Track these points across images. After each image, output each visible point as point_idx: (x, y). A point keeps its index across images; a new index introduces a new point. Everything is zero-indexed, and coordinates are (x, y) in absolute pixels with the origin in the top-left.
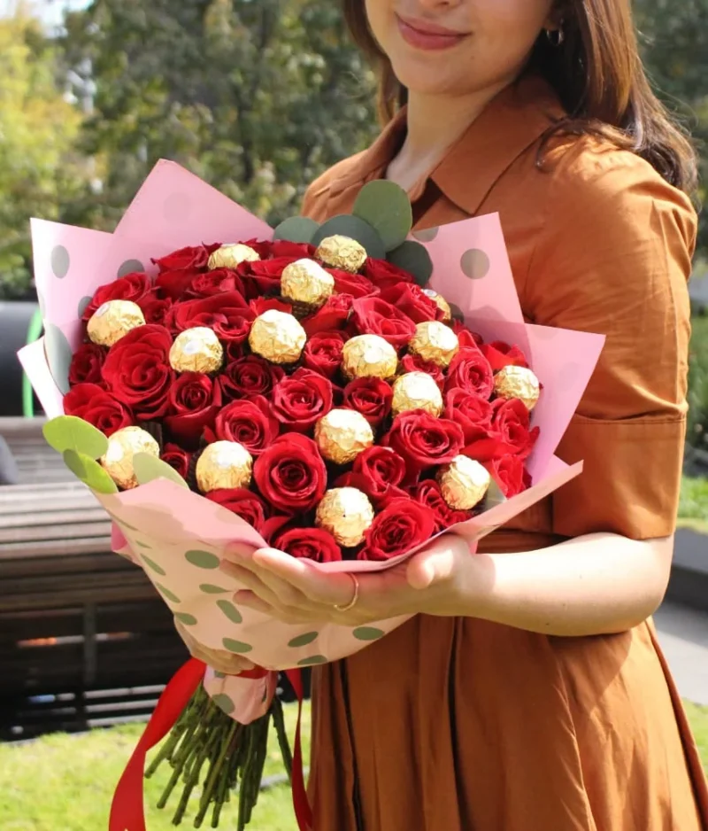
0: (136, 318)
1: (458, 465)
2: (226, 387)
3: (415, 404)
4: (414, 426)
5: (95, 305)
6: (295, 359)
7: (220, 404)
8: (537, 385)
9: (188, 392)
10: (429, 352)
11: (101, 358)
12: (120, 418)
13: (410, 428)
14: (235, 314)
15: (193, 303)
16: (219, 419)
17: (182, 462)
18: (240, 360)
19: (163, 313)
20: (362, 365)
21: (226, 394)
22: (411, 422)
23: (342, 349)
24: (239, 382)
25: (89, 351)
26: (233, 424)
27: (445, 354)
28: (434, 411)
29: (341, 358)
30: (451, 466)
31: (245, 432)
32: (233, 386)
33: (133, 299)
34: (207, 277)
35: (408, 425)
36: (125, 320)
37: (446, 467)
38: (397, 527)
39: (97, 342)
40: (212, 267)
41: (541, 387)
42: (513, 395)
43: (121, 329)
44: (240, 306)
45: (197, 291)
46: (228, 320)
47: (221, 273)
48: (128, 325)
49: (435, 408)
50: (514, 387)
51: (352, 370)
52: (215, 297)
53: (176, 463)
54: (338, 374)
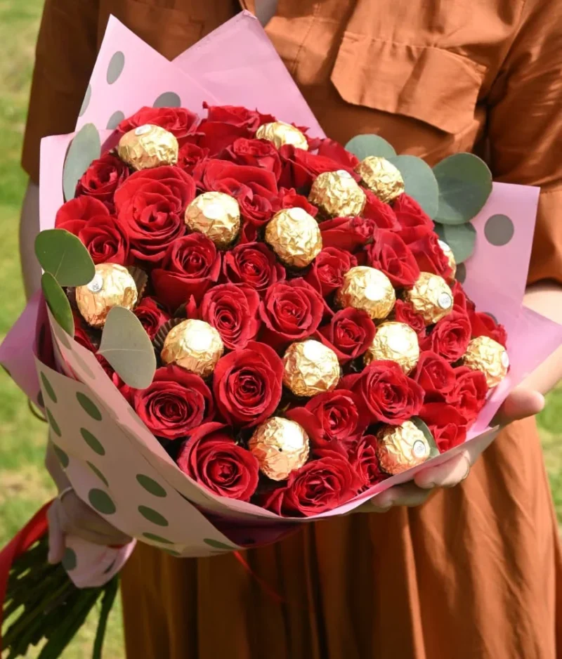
0: (172, 152)
1: (404, 431)
2: (228, 266)
3: (392, 354)
4: (381, 377)
5: (136, 122)
6: (303, 265)
7: (216, 279)
8: (506, 365)
9: (190, 254)
10: (422, 304)
11: (122, 176)
12: (115, 250)
13: (377, 377)
14: (263, 195)
15: (227, 165)
16: (208, 296)
17: (156, 322)
18: (253, 243)
19: (196, 161)
20: (360, 297)
21: (225, 273)
22: (380, 373)
23: (346, 272)
24: (242, 267)
25: (113, 164)
26: (219, 307)
27: (436, 310)
28: (407, 369)
29: (343, 281)
30: (397, 429)
31: (226, 320)
32: (234, 268)
33: (175, 133)
34: (250, 145)
35: (377, 375)
36: (162, 149)
37: (392, 428)
38: (323, 483)
39: (125, 158)
40: (259, 137)
41: (509, 369)
42: (480, 367)
43: (153, 157)
44: (270, 189)
45: (236, 154)
46: (254, 198)
47: (264, 147)
48: (161, 155)
49: (408, 366)
50: (484, 359)
51: (348, 297)
52: (251, 168)
53: (148, 321)
54: (334, 296)
